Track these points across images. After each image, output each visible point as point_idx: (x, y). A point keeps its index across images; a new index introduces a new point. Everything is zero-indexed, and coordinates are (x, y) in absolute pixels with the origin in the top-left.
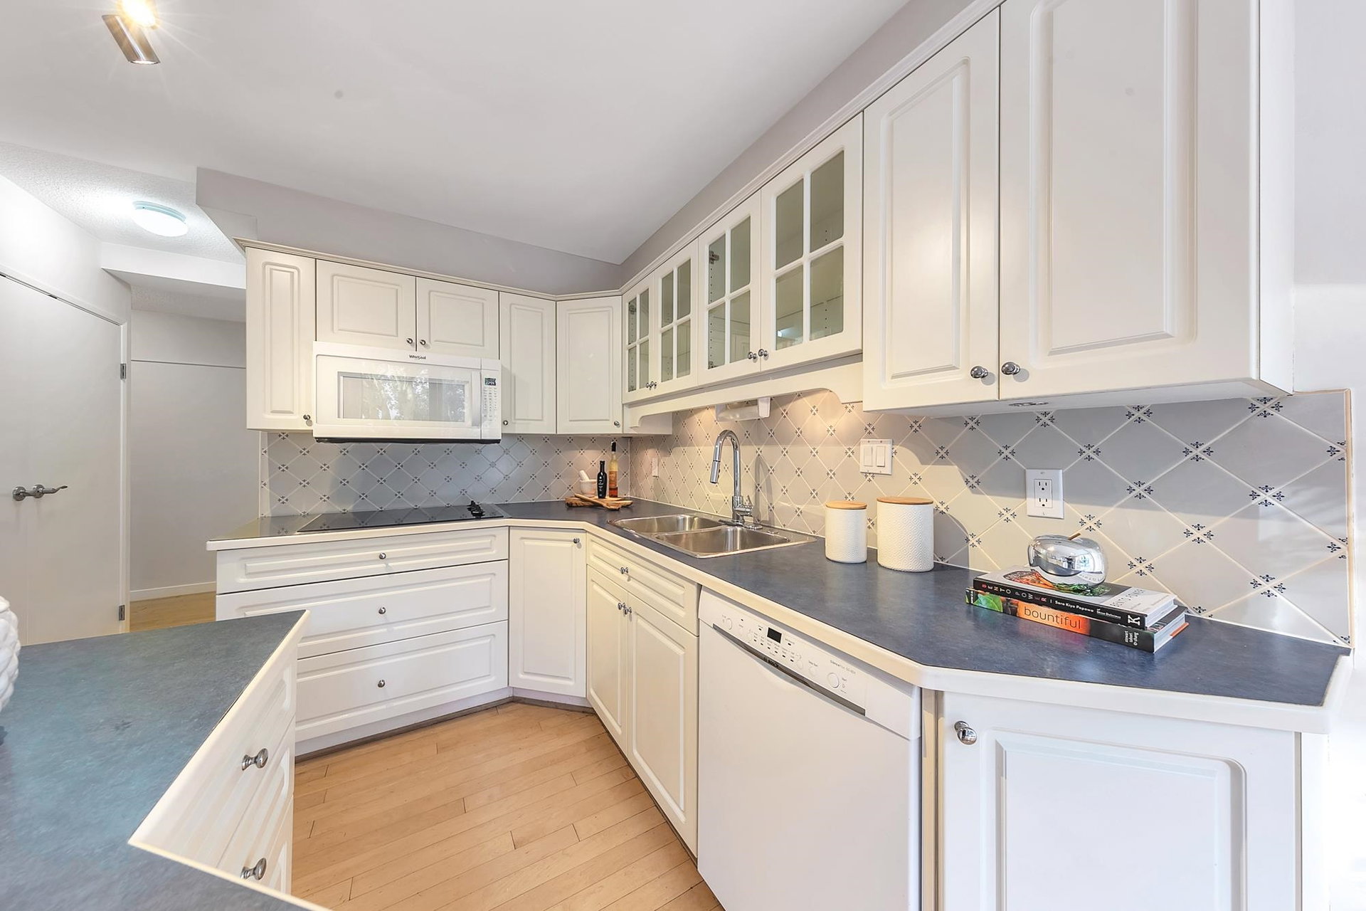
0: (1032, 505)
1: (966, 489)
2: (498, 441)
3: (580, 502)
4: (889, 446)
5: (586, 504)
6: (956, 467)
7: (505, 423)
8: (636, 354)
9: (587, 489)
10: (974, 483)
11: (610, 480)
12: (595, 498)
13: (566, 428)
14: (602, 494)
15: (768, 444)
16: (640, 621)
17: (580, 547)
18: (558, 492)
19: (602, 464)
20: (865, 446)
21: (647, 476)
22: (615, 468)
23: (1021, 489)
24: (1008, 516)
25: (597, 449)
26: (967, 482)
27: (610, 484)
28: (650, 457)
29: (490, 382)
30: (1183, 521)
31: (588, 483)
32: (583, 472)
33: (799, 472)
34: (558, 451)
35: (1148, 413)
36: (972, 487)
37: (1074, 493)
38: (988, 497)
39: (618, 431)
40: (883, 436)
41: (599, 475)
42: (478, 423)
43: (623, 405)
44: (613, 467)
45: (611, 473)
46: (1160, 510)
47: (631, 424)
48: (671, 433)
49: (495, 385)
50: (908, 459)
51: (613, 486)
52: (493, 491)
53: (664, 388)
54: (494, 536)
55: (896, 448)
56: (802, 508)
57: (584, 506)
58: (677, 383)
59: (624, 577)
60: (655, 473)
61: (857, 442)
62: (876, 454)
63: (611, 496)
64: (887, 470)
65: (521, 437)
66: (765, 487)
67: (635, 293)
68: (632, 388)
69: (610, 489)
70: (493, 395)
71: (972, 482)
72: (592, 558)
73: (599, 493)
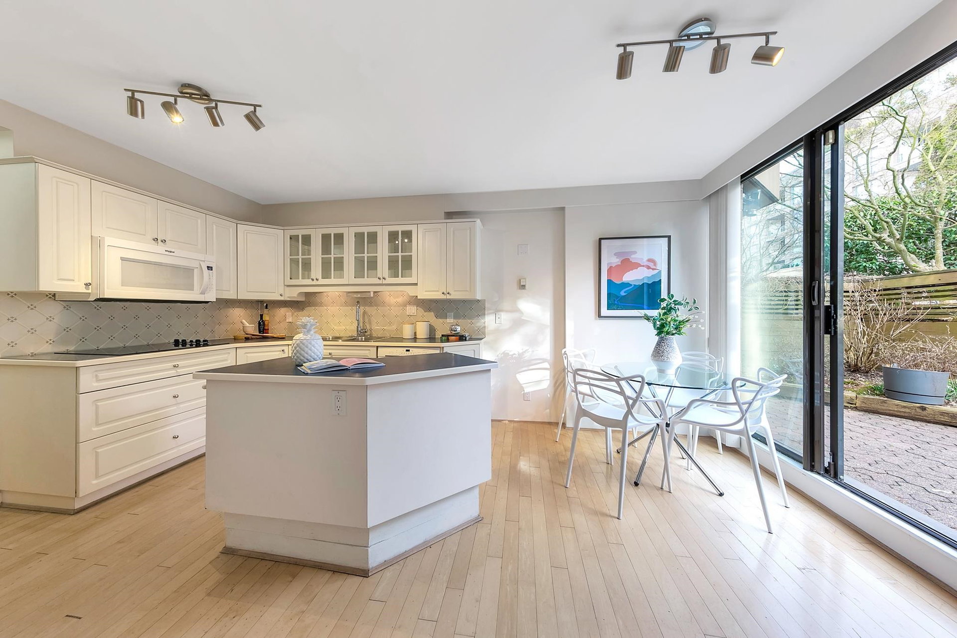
0: (448, 320)
1: (435, 318)
4: (415, 307)
6: (433, 313)
8: (299, 262)
9: (249, 330)
14: (262, 332)
15: (370, 306)
19: (262, 316)
20: (408, 308)
21: (280, 322)
23: (445, 317)
24: (443, 323)
26: (435, 316)
28: (283, 312)
29: (209, 268)
31: (249, 326)
32: (244, 321)
33: (384, 316)
37: (455, 318)
38: (439, 319)
39: (282, 298)
40: (414, 304)
41: (259, 321)
42: (203, 292)
43: (285, 286)
44: (267, 317)
47: (289, 295)
48: (306, 300)
49: (212, 270)
50: (421, 310)
51: (266, 328)
53: (324, 281)
54: (229, 353)
55: (417, 308)
56: (385, 328)
58: (335, 281)
60: (289, 320)
61: (405, 306)
62: (412, 310)
63: (267, 333)
64: (415, 314)
67: (298, 233)
68: (294, 278)
70: (211, 276)
71: (437, 316)
73: (260, 331)
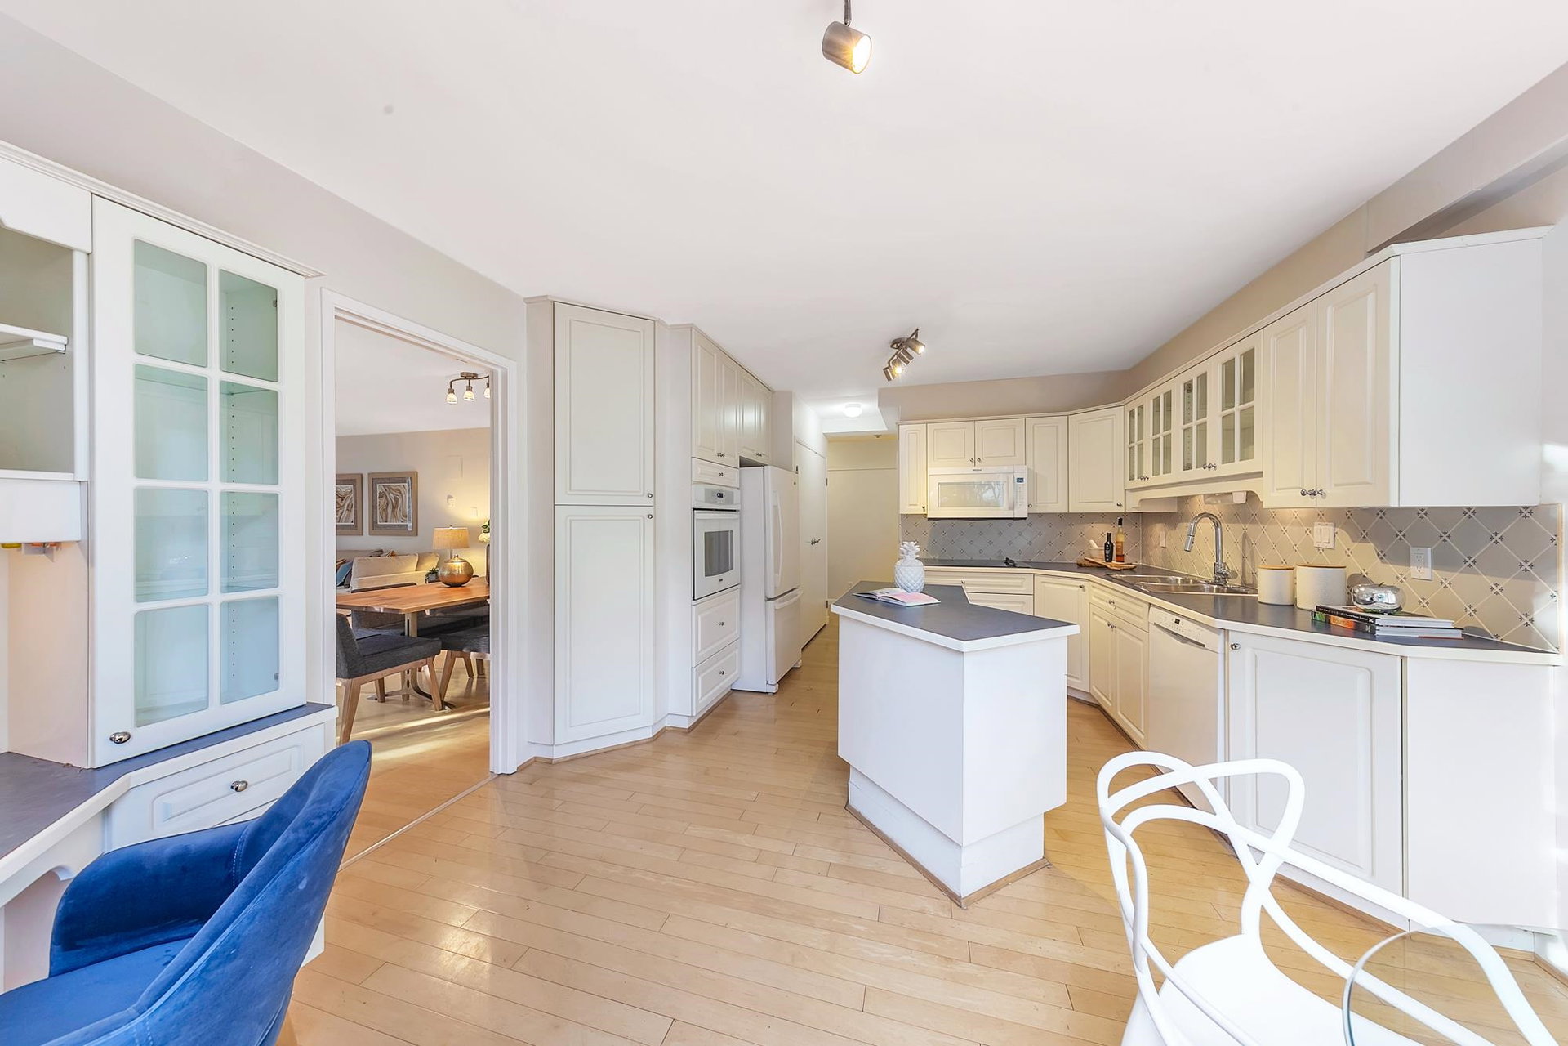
0: (1415, 571)
1: (1378, 560)
2: (1025, 519)
3: (1089, 564)
4: (1332, 528)
5: (1093, 565)
6: (1372, 544)
7: (1030, 506)
8: (1134, 452)
9: (1094, 554)
10: (1383, 556)
11: (1117, 548)
12: (1103, 562)
13: (1076, 508)
14: (1109, 558)
16: (1122, 633)
17: (1084, 590)
18: (1072, 556)
19: (1109, 535)
20: (1317, 528)
21: (1156, 547)
22: (1121, 538)
23: (1406, 561)
24: (1402, 579)
25: (1106, 523)
26: (1378, 555)
27: (1117, 551)
28: (1158, 529)
29: (1020, 480)
30: (1489, 581)
31: (1096, 550)
32: (1092, 542)
33: (1274, 546)
34: (1071, 525)
35: (1474, 513)
36: (1382, 558)
37: (1437, 563)
38: (1391, 566)
39: (1122, 510)
40: (1330, 520)
41: (1106, 544)
42: (1012, 508)
43: (1126, 490)
44: (1119, 538)
45: (1117, 542)
46: (1478, 574)
47: (1132, 505)
48: (1176, 511)
49: (1023, 482)
50: (1344, 537)
51: (1119, 553)
52: (1020, 552)
53: (1154, 481)
55: (1337, 529)
57: (1092, 566)
58: (1163, 479)
59: (1111, 607)
60: (1163, 544)
61: (1311, 524)
62: (1324, 534)
63: (1117, 561)
64: (1331, 546)
65: (1040, 515)
66: (1249, 558)
67: (1135, 406)
68: (1132, 478)
69: (1117, 555)
70: (1022, 489)
71: (1382, 555)
72: (1093, 598)
73: (1106, 558)
